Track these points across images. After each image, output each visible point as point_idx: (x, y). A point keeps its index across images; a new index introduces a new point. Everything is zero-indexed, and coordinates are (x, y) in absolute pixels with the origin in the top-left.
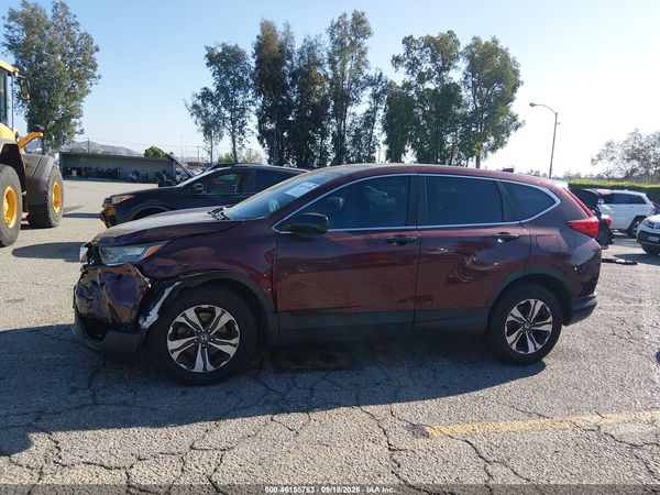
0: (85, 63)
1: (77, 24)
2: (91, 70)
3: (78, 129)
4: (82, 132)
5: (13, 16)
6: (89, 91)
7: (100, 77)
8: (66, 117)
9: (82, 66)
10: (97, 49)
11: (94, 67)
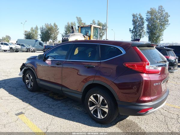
0: (165, 21)
1: (164, 10)
2: (167, 23)
3: (161, 39)
4: (163, 40)
5: (148, 12)
6: (166, 28)
7: (170, 24)
8: (159, 36)
9: (164, 22)
10: (169, 16)
11: (168, 21)
